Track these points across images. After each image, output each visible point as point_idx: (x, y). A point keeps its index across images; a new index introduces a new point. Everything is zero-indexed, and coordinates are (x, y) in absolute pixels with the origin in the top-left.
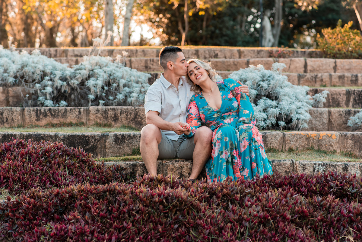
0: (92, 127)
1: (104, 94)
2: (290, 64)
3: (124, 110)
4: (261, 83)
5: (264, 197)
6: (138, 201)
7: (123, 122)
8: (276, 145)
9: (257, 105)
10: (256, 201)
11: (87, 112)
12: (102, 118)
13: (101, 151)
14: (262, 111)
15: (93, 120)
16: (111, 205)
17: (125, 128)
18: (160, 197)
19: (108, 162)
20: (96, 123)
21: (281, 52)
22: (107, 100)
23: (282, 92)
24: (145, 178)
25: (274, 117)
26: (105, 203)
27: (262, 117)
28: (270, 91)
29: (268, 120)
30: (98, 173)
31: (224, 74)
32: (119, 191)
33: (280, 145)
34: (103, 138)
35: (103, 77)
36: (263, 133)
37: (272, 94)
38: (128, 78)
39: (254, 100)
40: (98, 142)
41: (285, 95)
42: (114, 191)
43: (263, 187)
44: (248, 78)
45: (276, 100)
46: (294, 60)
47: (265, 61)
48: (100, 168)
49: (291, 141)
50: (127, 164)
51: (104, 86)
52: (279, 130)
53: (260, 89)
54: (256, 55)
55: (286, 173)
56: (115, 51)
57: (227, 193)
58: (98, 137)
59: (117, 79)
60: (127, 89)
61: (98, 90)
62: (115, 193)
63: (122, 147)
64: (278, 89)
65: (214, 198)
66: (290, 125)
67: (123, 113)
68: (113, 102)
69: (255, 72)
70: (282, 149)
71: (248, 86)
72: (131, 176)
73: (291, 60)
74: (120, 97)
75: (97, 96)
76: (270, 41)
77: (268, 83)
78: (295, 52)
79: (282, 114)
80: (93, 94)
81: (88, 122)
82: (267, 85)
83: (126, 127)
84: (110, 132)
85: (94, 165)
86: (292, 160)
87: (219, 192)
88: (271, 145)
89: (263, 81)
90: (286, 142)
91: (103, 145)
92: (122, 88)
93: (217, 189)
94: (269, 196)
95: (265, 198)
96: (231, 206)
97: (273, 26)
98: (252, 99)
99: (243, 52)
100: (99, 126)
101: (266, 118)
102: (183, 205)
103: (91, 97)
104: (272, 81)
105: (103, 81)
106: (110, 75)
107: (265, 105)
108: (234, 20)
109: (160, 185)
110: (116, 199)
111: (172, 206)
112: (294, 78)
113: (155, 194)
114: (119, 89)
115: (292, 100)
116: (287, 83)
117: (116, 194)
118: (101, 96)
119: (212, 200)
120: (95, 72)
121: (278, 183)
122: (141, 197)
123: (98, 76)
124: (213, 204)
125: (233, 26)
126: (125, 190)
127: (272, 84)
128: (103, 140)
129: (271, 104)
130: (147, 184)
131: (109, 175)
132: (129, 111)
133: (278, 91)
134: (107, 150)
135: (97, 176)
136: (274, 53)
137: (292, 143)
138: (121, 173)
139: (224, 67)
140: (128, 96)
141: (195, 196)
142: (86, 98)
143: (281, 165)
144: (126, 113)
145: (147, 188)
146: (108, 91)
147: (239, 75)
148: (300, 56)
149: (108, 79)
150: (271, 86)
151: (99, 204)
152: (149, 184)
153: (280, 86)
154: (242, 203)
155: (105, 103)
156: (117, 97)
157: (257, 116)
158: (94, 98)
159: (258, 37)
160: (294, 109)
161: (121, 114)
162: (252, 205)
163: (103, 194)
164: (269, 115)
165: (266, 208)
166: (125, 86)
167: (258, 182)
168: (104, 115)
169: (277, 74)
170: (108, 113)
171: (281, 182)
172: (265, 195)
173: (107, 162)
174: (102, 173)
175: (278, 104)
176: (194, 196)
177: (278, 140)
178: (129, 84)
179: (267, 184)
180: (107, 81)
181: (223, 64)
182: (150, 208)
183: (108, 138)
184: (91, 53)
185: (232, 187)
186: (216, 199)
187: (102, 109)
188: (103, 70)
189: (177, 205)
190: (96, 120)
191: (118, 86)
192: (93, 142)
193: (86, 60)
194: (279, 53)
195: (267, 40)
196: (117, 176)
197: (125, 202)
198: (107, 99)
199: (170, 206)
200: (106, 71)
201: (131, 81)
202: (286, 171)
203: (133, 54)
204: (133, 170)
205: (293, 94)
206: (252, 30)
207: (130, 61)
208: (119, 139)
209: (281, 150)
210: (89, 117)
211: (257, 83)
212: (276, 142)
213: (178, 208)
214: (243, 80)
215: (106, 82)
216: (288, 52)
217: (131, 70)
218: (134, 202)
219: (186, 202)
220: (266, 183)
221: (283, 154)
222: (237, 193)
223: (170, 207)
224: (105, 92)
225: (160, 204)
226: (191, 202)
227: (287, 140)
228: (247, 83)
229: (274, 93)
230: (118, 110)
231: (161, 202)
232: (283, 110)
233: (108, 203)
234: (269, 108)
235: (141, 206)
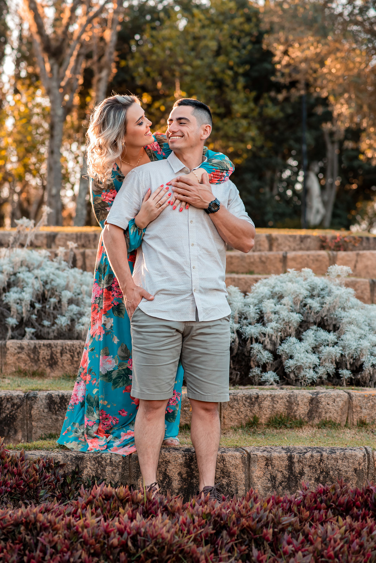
0: (11, 377)
1: (34, 317)
2: (357, 261)
3: (68, 348)
4: (309, 301)
5: (318, 535)
6: (79, 545)
7: (65, 367)
8: (335, 415)
9: (301, 340)
10: (302, 542)
11: (3, 350)
12: (29, 362)
13: (23, 424)
14: (309, 351)
15: (12, 364)
16: (27, 552)
17: (69, 380)
18: (122, 536)
19: (32, 452)
20: (17, 370)
21: (341, 239)
22: (40, 327)
23: (346, 316)
24: (96, 494)
25: (332, 363)
26: (15, 548)
27: (310, 363)
28: (324, 315)
29: (320, 368)
30: (13, 474)
31: (243, 280)
32: (44, 524)
33: (343, 414)
34: (26, 402)
35: (33, 288)
36: (313, 394)
37: (327, 320)
38: (78, 288)
39: (296, 330)
40: (18, 408)
41: (350, 323)
42: (34, 524)
43: (316, 512)
44: (285, 291)
45: (334, 331)
46: (363, 254)
47: (313, 256)
48: (16, 465)
49: (363, 408)
50: (67, 456)
51: (34, 302)
52: (341, 385)
53: (306, 311)
54: (298, 245)
55: (355, 473)
56: (59, 236)
57: (249, 527)
58: (18, 400)
59: (58, 290)
60: (74, 307)
61: (24, 310)
62: (36, 528)
63: (60, 418)
64: (339, 312)
65: (224, 536)
66: (359, 376)
67: (66, 353)
68: (51, 330)
69: (297, 282)
70: (347, 422)
71: (285, 307)
72: (73, 477)
73: (358, 255)
74: (63, 321)
75: (22, 319)
76: (318, 212)
77: (321, 301)
78: (365, 240)
79: (345, 356)
80: (15, 316)
81: (3, 368)
82: (318, 305)
83: (70, 377)
84: (40, 390)
85: (6, 458)
86: (366, 448)
87: (234, 524)
88: (328, 415)
89: (312, 297)
90: (354, 410)
91: (27, 413)
92: (66, 305)
93: (230, 517)
94: (327, 532)
95: (320, 537)
96: (255, 552)
97: (323, 188)
98: (292, 329)
99: (277, 239)
100: (22, 375)
101: (318, 364)
102: (165, 551)
103: (12, 321)
104: (328, 298)
105: (33, 294)
106: (46, 283)
107: (315, 340)
108: (261, 178)
109: (124, 509)
110: (38, 540)
111: (144, 553)
112: (363, 287)
113: (113, 530)
114: (60, 307)
115: (363, 332)
116: (354, 300)
117: (38, 529)
118: (29, 319)
119: (219, 541)
120: (18, 278)
121: (344, 503)
122: (85, 537)
123: (25, 285)
124: (221, 549)
125: (259, 188)
126: (55, 524)
127: (328, 303)
128: (26, 405)
129: (326, 338)
130: (99, 507)
131: (32, 479)
132: (76, 349)
133: (339, 316)
134: (33, 423)
135: (9, 481)
136: (328, 240)
137: (364, 411)
138: (54, 474)
139: (243, 266)
140: (76, 320)
141: (189, 532)
142: (3, 323)
143: (346, 458)
144: (70, 352)
145: (97, 516)
146: (42, 310)
147: (270, 285)
148: (372, 246)
149: (41, 290)
150: (326, 306)
151: (5, 551)
152: (102, 507)
153: (342, 306)
154: (276, 544)
155: (36, 332)
156: (57, 321)
157: (302, 361)
158: (17, 323)
159: (300, 206)
160: (367, 347)
161: (62, 354)
162: (296, 551)
163: (13, 528)
164: (323, 358)
165: (323, 559)
166: (71, 302)
167: (306, 501)
168: (32, 356)
169: (336, 285)
170: (39, 353)
171: (348, 502)
172: (320, 530)
173: (30, 452)
174: (20, 474)
175: (338, 338)
176: (186, 532)
177: (338, 406)
178: (78, 299)
179: (323, 505)
180: (40, 293)
181: (242, 260)
182: (102, 557)
183: (35, 402)
184: (13, 244)
185: (258, 513)
186: (228, 537)
187: (29, 345)
188: (33, 274)
189: (154, 552)
190: (18, 364)
191: (60, 302)
192: (8, 409)
193: (5, 255)
194: (336, 241)
195: (314, 210)
196: (47, 480)
197: (54, 547)
198: (40, 324)
199: (141, 553)
200: (39, 276)
201: (82, 293)
202: (355, 470)
203: (89, 241)
204: (77, 466)
205: (365, 321)
206: (289, 193)
207: (84, 255)
208: (56, 403)
209: (345, 423)
210: (5, 359)
211: (302, 302)
212: (335, 410)
213: (156, 558)
214: (277, 296)
215: (37, 295)
216: (352, 239)
217: (82, 274)
218: (71, 548)
219: (171, 545)
220: (321, 502)
221: (349, 431)
222: (266, 525)
223: (140, 556)
224: (36, 312)
225: (121, 551)
226: (180, 546)
227: (356, 407)
228: (284, 301)
229: (331, 318)
230: (56, 347)
231: (124, 546)
232: (347, 349)
233: (22, 548)
234: (323, 347)
235: (84, 556)
